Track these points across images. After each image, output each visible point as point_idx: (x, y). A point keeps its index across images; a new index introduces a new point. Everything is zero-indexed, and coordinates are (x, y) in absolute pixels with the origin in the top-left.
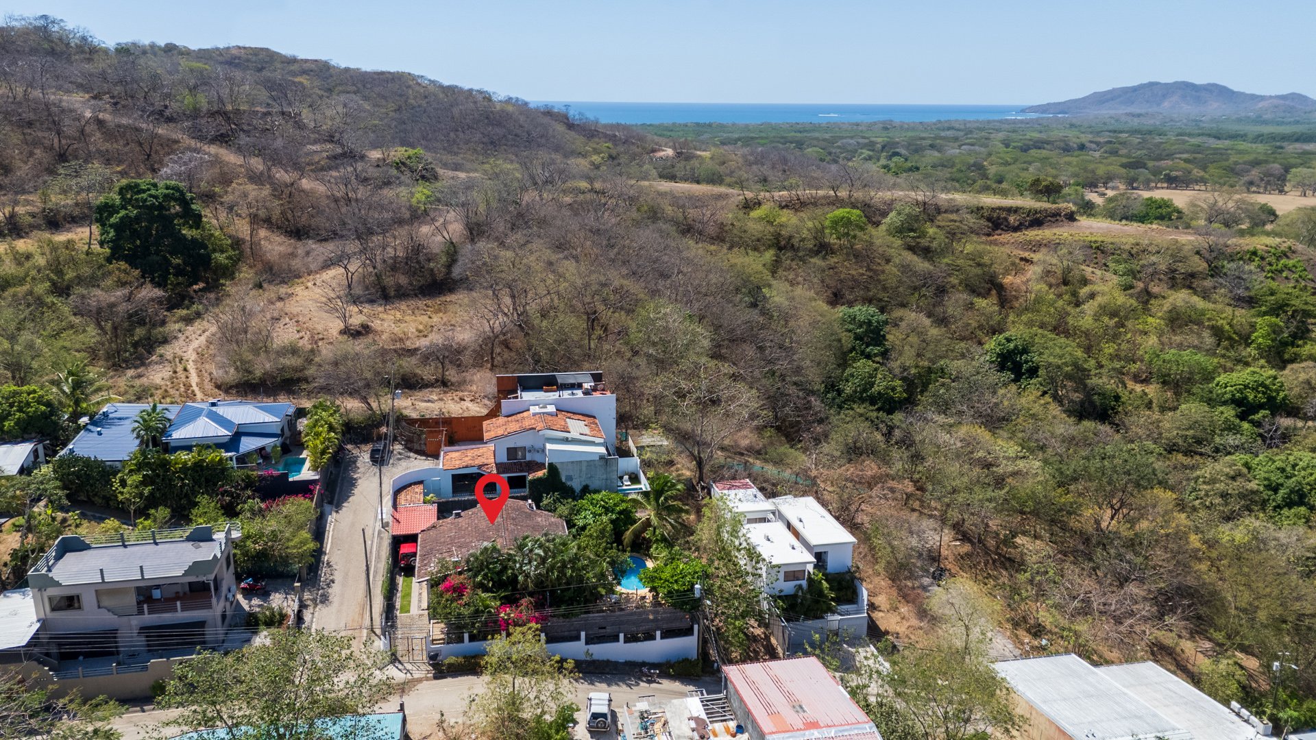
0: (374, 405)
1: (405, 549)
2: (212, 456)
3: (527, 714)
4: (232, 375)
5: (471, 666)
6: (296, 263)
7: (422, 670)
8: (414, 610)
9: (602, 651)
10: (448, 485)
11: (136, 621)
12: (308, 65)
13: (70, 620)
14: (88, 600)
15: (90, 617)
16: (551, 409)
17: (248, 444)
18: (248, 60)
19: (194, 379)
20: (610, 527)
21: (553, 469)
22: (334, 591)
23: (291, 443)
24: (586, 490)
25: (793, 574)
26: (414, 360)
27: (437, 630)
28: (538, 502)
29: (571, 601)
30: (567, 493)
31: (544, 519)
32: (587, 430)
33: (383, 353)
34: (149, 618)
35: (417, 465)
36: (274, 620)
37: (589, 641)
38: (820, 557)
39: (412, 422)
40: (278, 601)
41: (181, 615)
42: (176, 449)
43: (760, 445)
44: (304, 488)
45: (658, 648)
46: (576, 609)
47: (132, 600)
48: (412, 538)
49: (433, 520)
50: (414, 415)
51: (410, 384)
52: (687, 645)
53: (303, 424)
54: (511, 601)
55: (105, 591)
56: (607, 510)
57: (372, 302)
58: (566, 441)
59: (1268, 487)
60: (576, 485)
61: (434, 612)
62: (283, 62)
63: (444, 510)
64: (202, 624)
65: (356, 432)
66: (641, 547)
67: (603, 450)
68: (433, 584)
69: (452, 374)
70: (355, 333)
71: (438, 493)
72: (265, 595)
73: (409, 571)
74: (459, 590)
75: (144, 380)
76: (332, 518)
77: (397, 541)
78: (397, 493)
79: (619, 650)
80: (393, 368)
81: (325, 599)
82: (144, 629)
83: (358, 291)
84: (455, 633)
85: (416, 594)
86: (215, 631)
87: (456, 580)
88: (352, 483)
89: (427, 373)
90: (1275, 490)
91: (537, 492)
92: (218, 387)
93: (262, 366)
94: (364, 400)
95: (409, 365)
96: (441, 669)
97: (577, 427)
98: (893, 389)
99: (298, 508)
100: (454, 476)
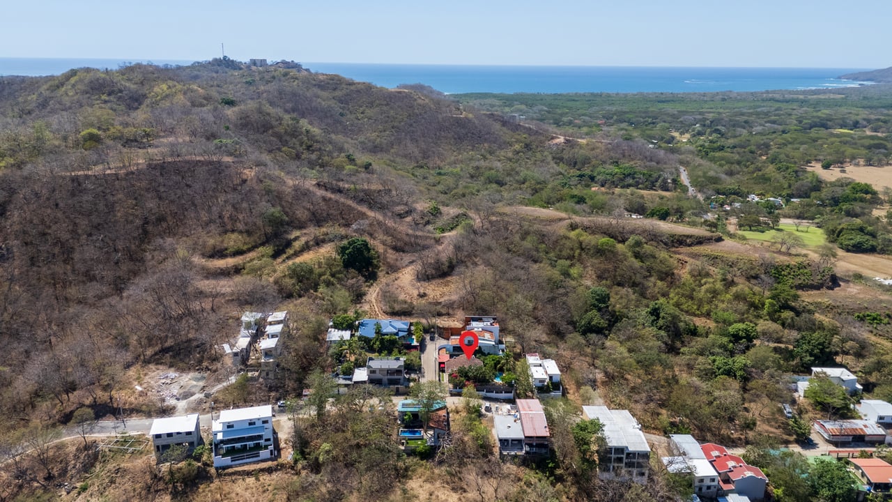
0: (430, 321)
1: (442, 366)
2: (394, 337)
3: (471, 405)
4: (389, 310)
5: (459, 395)
6: (398, 263)
7: (448, 395)
8: (445, 381)
9: (489, 395)
10: (452, 350)
11: (386, 377)
12: (360, 86)
13: (374, 376)
14: (377, 372)
15: (378, 376)
16: (480, 329)
17: (401, 334)
18: (328, 83)
19: (377, 310)
20: (493, 365)
21: (480, 347)
22: (426, 374)
23: (410, 333)
24: (489, 354)
25: (542, 381)
26: (440, 307)
27: (451, 386)
28: (475, 356)
29: (483, 382)
30: (483, 354)
31: (477, 361)
32: (490, 337)
33: (430, 303)
34: (389, 377)
35: (442, 342)
36: (414, 380)
37: (486, 392)
38: (551, 378)
39: (441, 328)
40: (413, 376)
41: (396, 377)
42: (384, 335)
43: (548, 340)
44: (415, 347)
45: (503, 395)
46: (484, 384)
47: (386, 372)
48: (444, 363)
49: (449, 359)
50: (441, 326)
51: (440, 315)
52: (511, 395)
53: (413, 328)
54: (468, 380)
55: (381, 370)
56: (493, 360)
57: (424, 280)
58: (484, 340)
59: (717, 368)
60: (486, 353)
61: (450, 381)
62: (347, 85)
63: (451, 356)
64: (400, 379)
65: (426, 331)
66: (501, 370)
67: (494, 343)
68: (450, 375)
69: (451, 312)
70: (422, 296)
71: (449, 351)
72: (410, 374)
73: (443, 371)
74: (456, 377)
75: (363, 309)
76: (422, 356)
77: (440, 363)
78: (439, 350)
79: (493, 395)
80: (433, 308)
81: (424, 376)
82: (388, 379)
83: (420, 277)
84: (455, 387)
85: (446, 377)
86: (402, 381)
87: (455, 375)
88: (426, 346)
89: (444, 311)
90: (719, 369)
91: (476, 353)
92: (384, 312)
93: (397, 307)
94: (427, 319)
95: (439, 308)
96: (452, 395)
97: (487, 336)
98: (599, 323)
99: (414, 352)
100: (454, 347)
